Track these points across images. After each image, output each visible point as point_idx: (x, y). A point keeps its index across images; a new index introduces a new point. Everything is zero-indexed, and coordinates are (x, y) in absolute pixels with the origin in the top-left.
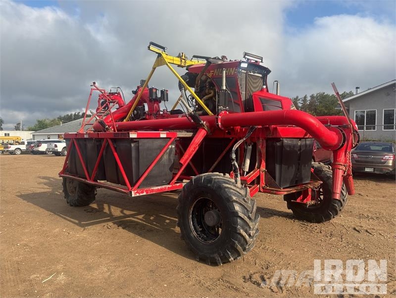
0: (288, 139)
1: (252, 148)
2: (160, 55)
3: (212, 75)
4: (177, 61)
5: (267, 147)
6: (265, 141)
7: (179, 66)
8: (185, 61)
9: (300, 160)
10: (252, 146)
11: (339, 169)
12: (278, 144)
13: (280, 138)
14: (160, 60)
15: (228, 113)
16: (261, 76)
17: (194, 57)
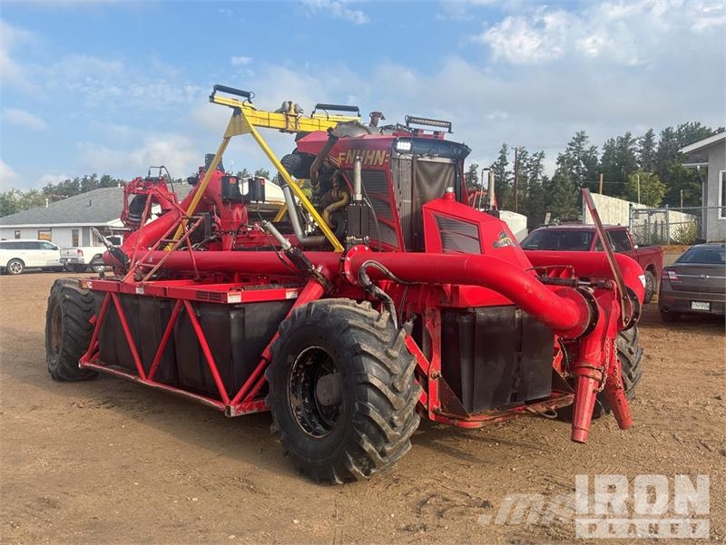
0: (487, 309)
1: (414, 326)
2: (238, 111)
3: (343, 162)
4: (279, 120)
5: (443, 325)
6: (438, 313)
7: (282, 130)
8: (297, 120)
9: (520, 351)
10: (414, 322)
11: (588, 377)
12: (465, 320)
13: (466, 308)
14: (238, 122)
15: (367, 248)
16: (447, 161)
17: (319, 107)
